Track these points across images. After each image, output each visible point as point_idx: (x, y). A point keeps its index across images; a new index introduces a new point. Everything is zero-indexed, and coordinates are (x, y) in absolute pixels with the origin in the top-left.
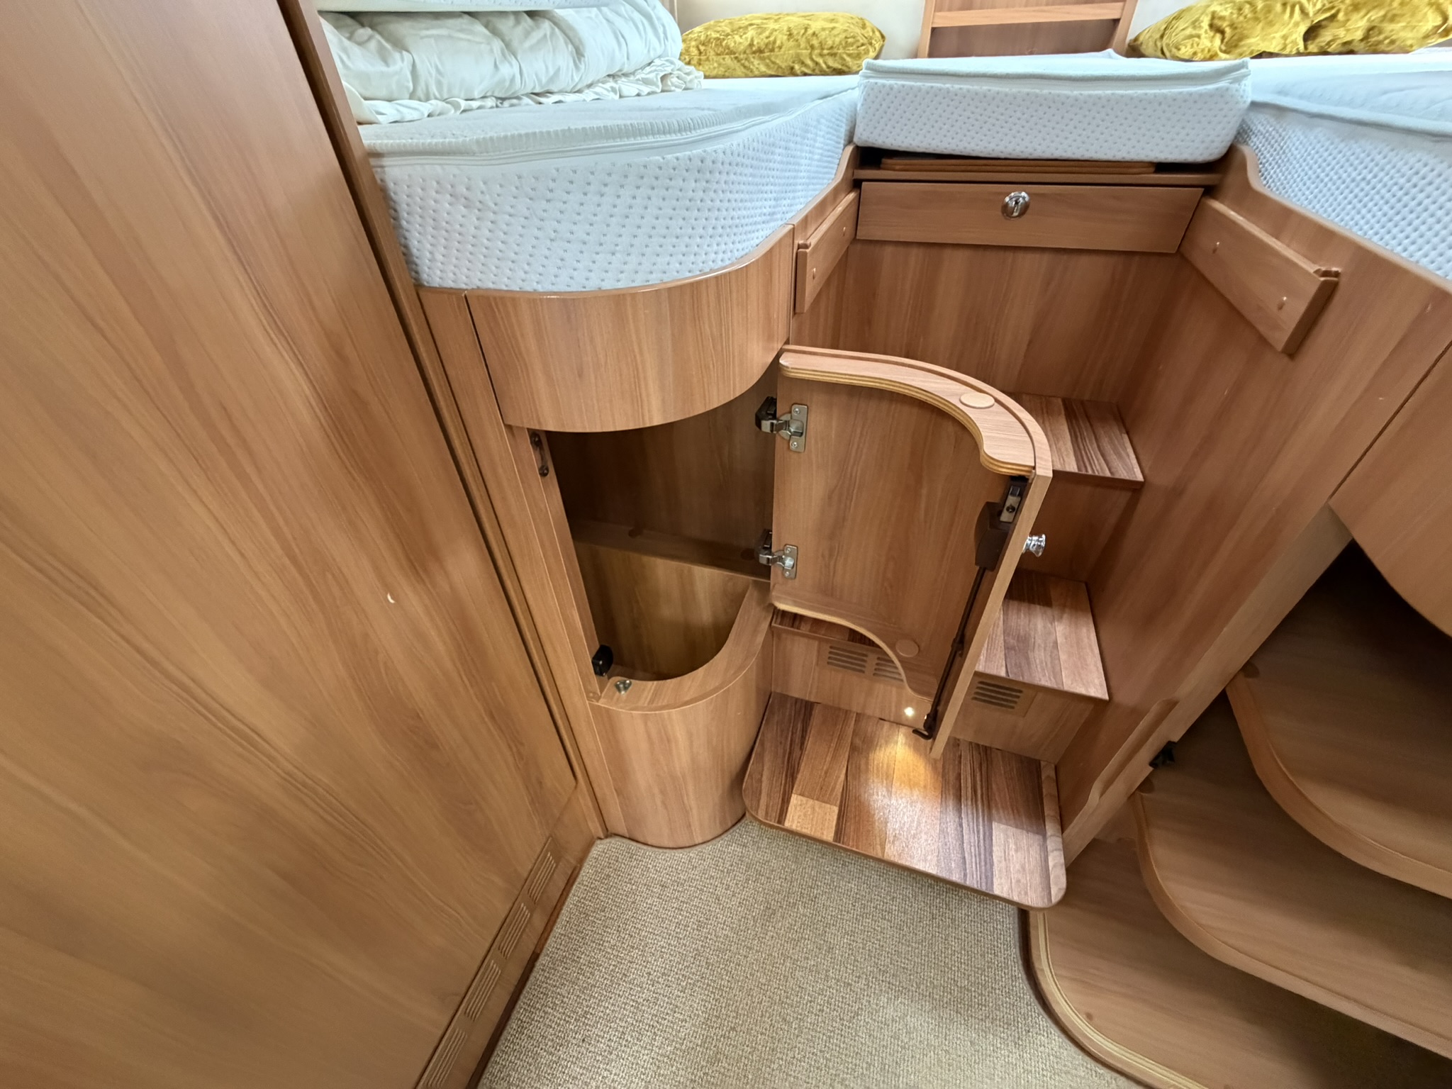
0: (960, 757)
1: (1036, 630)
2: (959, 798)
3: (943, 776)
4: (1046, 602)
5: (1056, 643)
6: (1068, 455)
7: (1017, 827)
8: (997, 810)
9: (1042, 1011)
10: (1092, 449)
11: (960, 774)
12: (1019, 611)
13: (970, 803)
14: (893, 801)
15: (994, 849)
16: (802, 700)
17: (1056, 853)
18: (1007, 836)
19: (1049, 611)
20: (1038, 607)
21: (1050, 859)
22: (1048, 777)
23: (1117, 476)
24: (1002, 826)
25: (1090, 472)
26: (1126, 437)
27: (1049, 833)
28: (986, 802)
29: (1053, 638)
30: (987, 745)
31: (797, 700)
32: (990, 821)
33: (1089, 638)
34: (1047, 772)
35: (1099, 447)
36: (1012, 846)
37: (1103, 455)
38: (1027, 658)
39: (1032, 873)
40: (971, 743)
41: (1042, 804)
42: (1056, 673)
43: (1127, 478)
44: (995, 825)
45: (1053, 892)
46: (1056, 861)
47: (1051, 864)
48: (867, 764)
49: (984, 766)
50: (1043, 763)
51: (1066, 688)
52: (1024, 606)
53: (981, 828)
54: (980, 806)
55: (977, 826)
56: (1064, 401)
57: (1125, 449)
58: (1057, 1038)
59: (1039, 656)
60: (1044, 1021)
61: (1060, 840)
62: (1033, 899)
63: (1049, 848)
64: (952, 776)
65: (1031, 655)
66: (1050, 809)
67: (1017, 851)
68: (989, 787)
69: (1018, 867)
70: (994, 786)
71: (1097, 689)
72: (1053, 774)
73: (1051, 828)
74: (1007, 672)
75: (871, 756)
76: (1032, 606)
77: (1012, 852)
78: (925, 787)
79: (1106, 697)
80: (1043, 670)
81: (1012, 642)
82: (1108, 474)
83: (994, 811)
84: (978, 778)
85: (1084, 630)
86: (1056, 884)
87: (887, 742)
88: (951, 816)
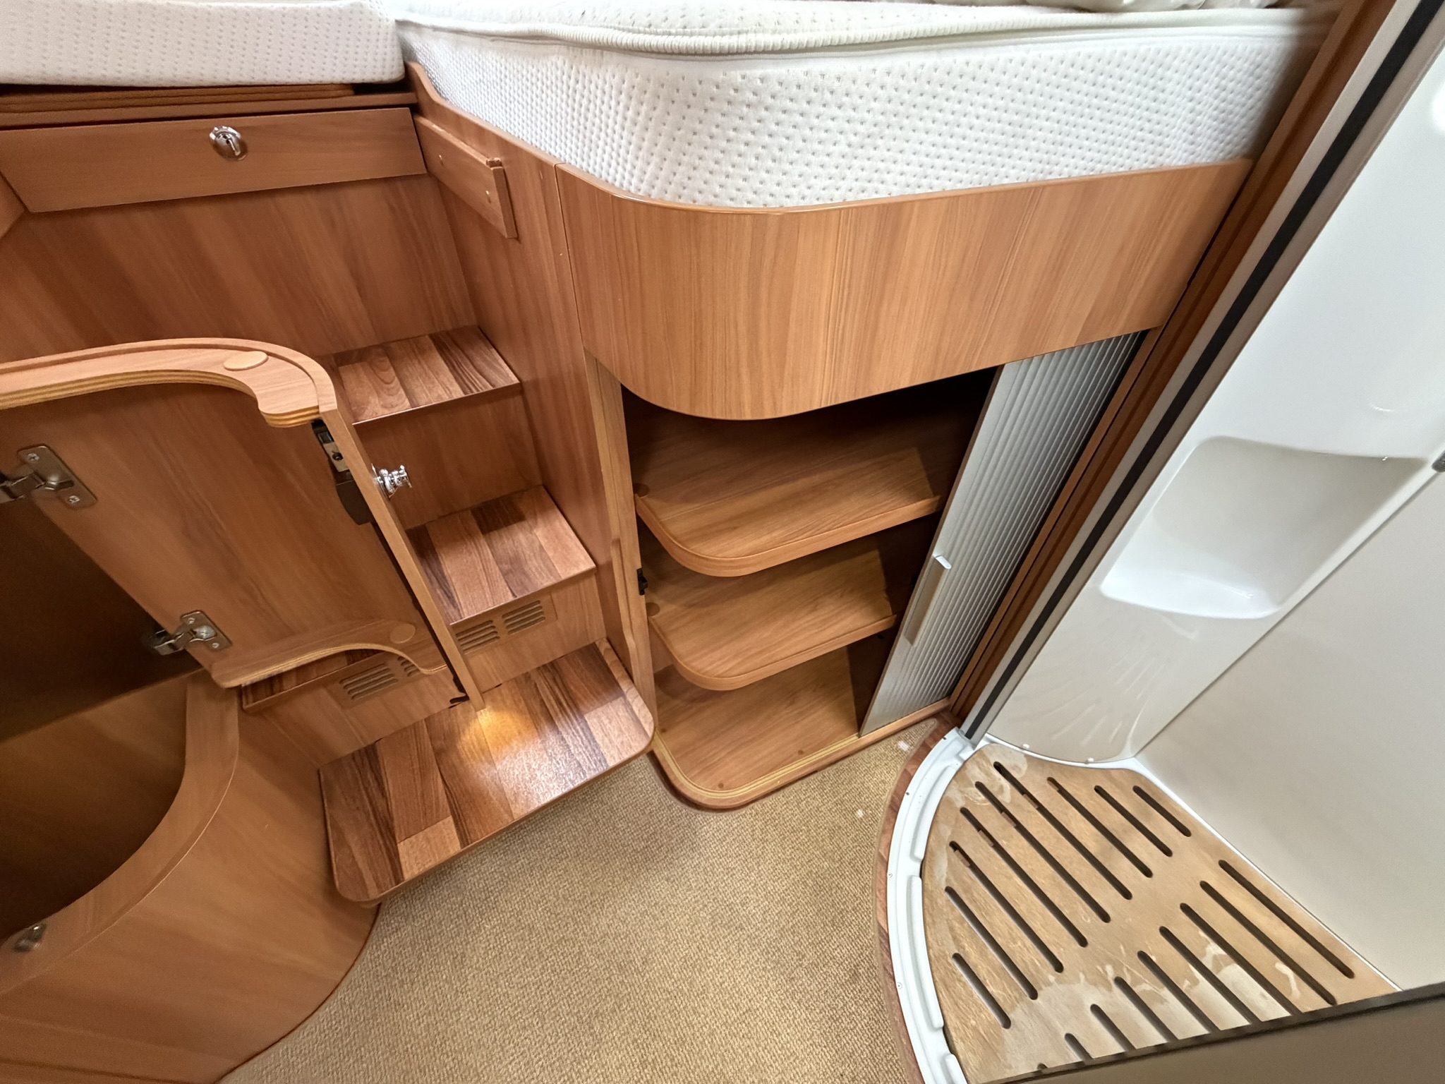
0: (536, 685)
1: (521, 544)
2: (550, 720)
3: (530, 712)
4: (520, 518)
5: (541, 547)
6: (451, 384)
7: (602, 705)
8: (583, 703)
9: (696, 811)
10: (469, 369)
11: (542, 700)
12: (501, 537)
13: (560, 716)
14: (499, 767)
15: (594, 734)
16: (359, 751)
17: (636, 701)
18: (599, 717)
19: (525, 524)
20: (515, 525)
21: (635, 708)
22: (607, 650)
23: (498, 387)
24: (592, 713)
25: (476, 392)
26: (493, 350)
27: (625, 691)
28: (573, 707)
29: (536, 545)
30: (551, 660)
31: (353, 755)
32: (582, 716)
33: (564, 528)
34: (604, 647)
35: (475, 367)
36: (606, 722)
37: (481, 374)
38: (524, 573)
39: (628, 730)
40: (539, 668)
41: (610, 673)
42: (551, 571)
43: (506, 385)
44: (586, 717)
45: (647, 728)
46: (638, 705)
47: (637, 712)
48: (459, 757)
49: (558, 680)
50: (597, 643)
51: (564, 577)
52: (504, 532)
53: (578, 727)
54: (569, 711)
55: (575, 728)
56: (431, 336)
57: (496, 360)
58: (711, 817)
59: (533, 565)
60: (701, 816)
61: (634, 689)
62: (639, 745)
63: (630, 700)
64: (537, 707)
65: (526, 569)
66: (618, 673)
67: (610, 723)
68: (568, 692)
69: (616, 733)
70: (572, 688)
71: (586, 564)
72: (607, 645)
73: (625, 685)
74: (514, 595)
75: (459, 747)
76: (509, 527)
77: (609, 726)
78: (520, 733)
79: (593, 565)
80: (540, 574)
81: (506, 567)
82: (491, 388)
83: (582, 707)
84: (557, 691)
85: (557, 523)
86: (646, 722)
87: (468, 724)
88: (552, 739)
